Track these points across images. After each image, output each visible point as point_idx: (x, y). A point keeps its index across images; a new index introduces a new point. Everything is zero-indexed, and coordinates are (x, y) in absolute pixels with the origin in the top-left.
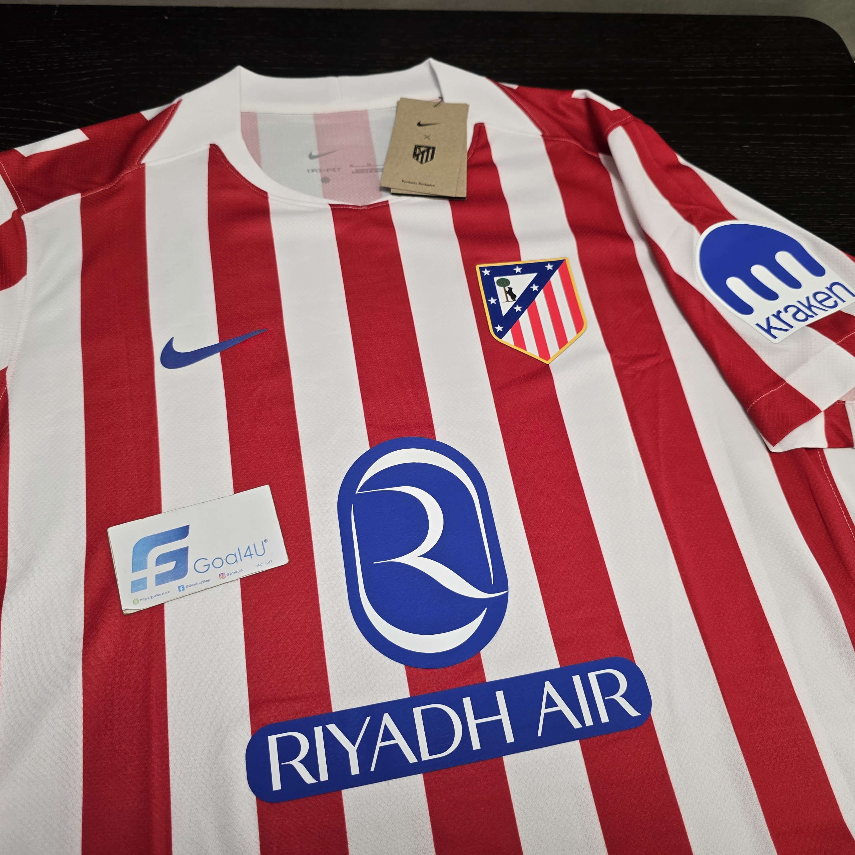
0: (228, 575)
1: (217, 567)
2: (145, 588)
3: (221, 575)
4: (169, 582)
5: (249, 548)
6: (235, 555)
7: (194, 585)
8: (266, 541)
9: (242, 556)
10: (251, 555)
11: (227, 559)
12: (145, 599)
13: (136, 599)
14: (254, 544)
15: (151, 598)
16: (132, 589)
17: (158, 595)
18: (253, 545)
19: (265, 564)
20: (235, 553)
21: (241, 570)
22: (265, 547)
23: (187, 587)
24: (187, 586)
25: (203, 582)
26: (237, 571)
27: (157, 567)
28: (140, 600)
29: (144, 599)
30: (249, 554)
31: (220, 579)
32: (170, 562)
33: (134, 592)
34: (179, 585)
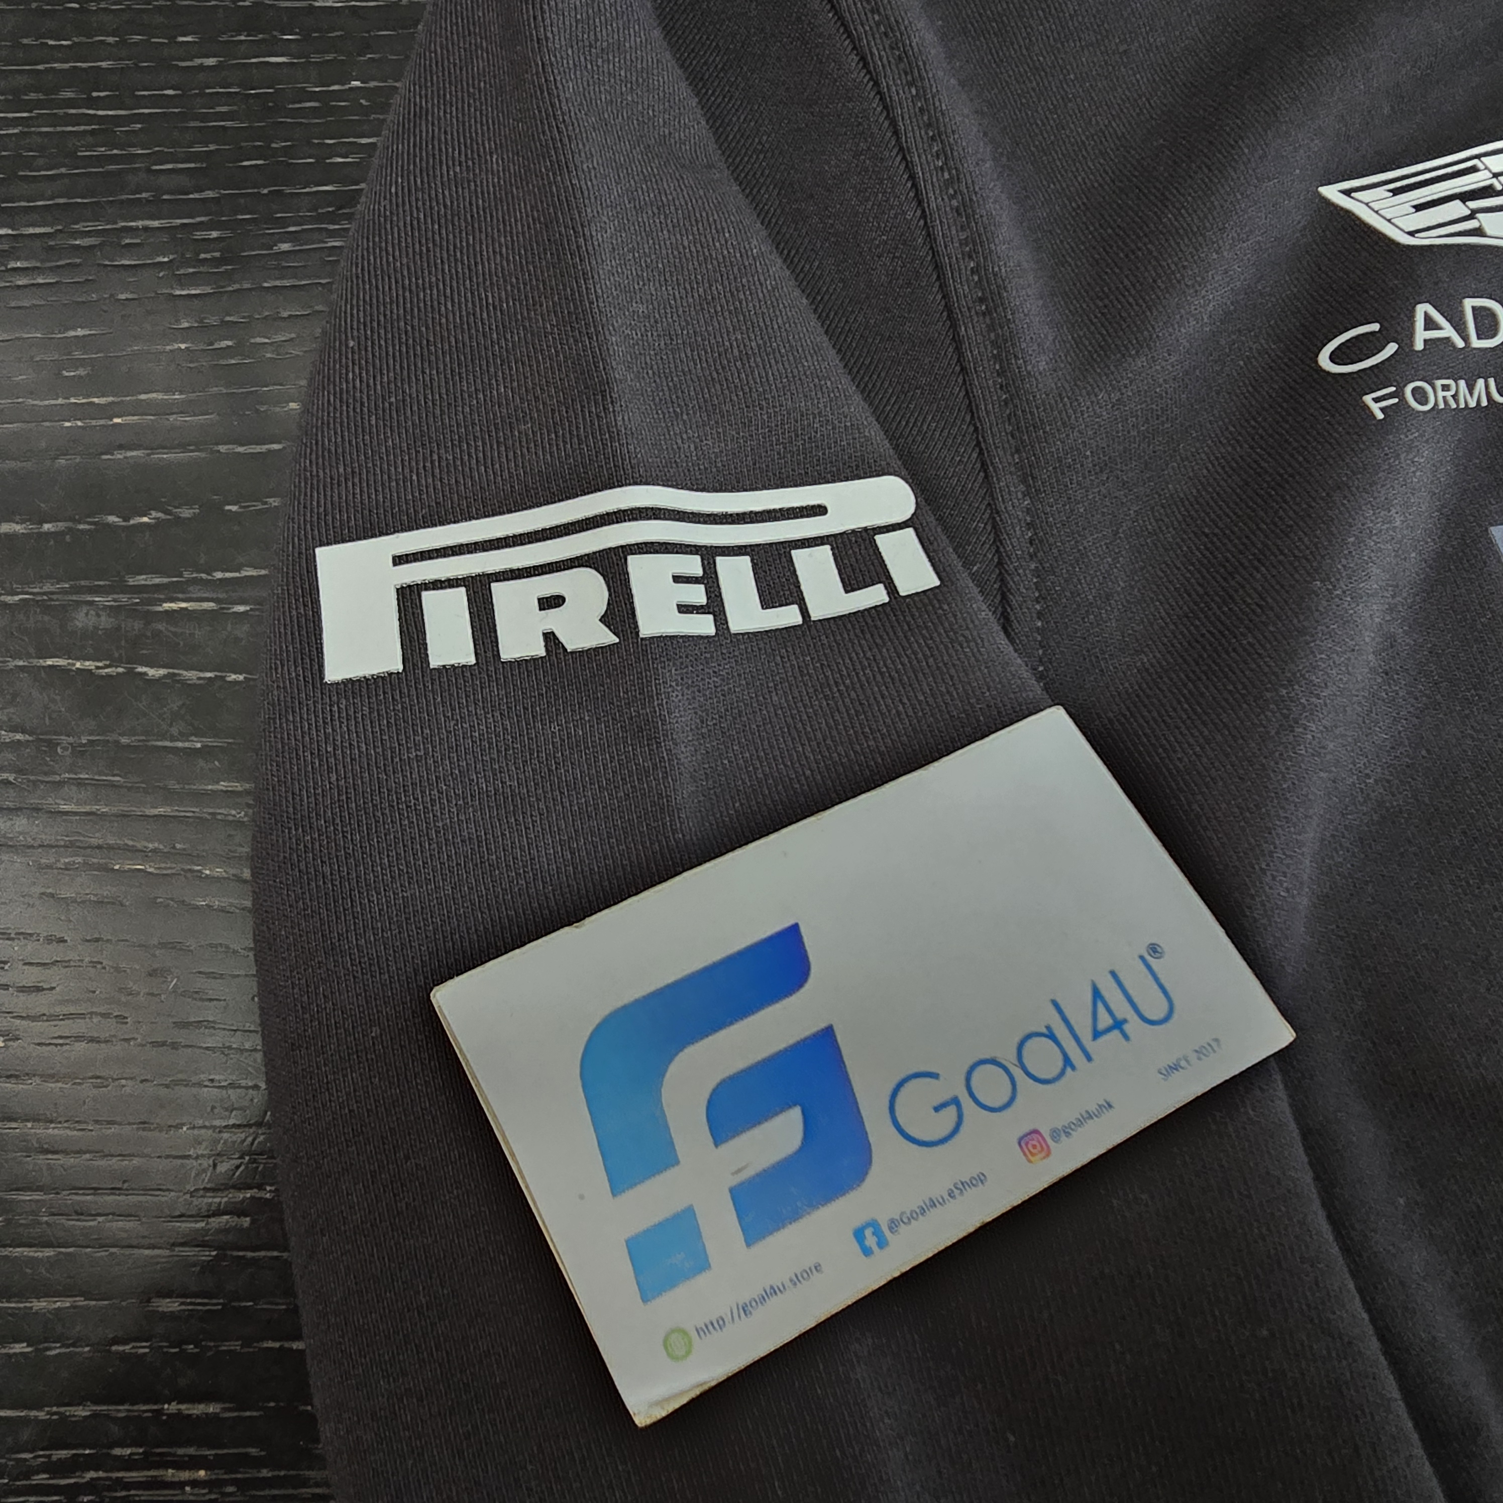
0: (1056, 1134)
1: (997, 1104)
2: (702, 1264)
3: (1027, 1144)
4: (801, 1217)
5: (1097, 994)
6: (1051, 1036)
7: (923, 1212)
8: (1154, 949)
9: (1086, 1035)
10: (1118, 1025)
11: (1026, 1061)
12: (721, 1323)
13: (673, 1331)
14: (1113, 974)
15: (745, 1311)
16: (638, 1283)
17: (774, 1291)
18: (1109, 977)
19: (1193, 1057)
20: (1048, 1027)
21: (1102, 1102)
22: (1163, 981)
23: (893, 1225)
24: (892, 1221)
25: (956, 1192)
26: (1087, 1112)
27: (724, 1148)
28: (694, 1334)
29: (712, 1324)
30: (1110, 1022)
31: (1030, 1161)
32: (776, 1114)
33: (654, 1298)
34: (858, 1223)
